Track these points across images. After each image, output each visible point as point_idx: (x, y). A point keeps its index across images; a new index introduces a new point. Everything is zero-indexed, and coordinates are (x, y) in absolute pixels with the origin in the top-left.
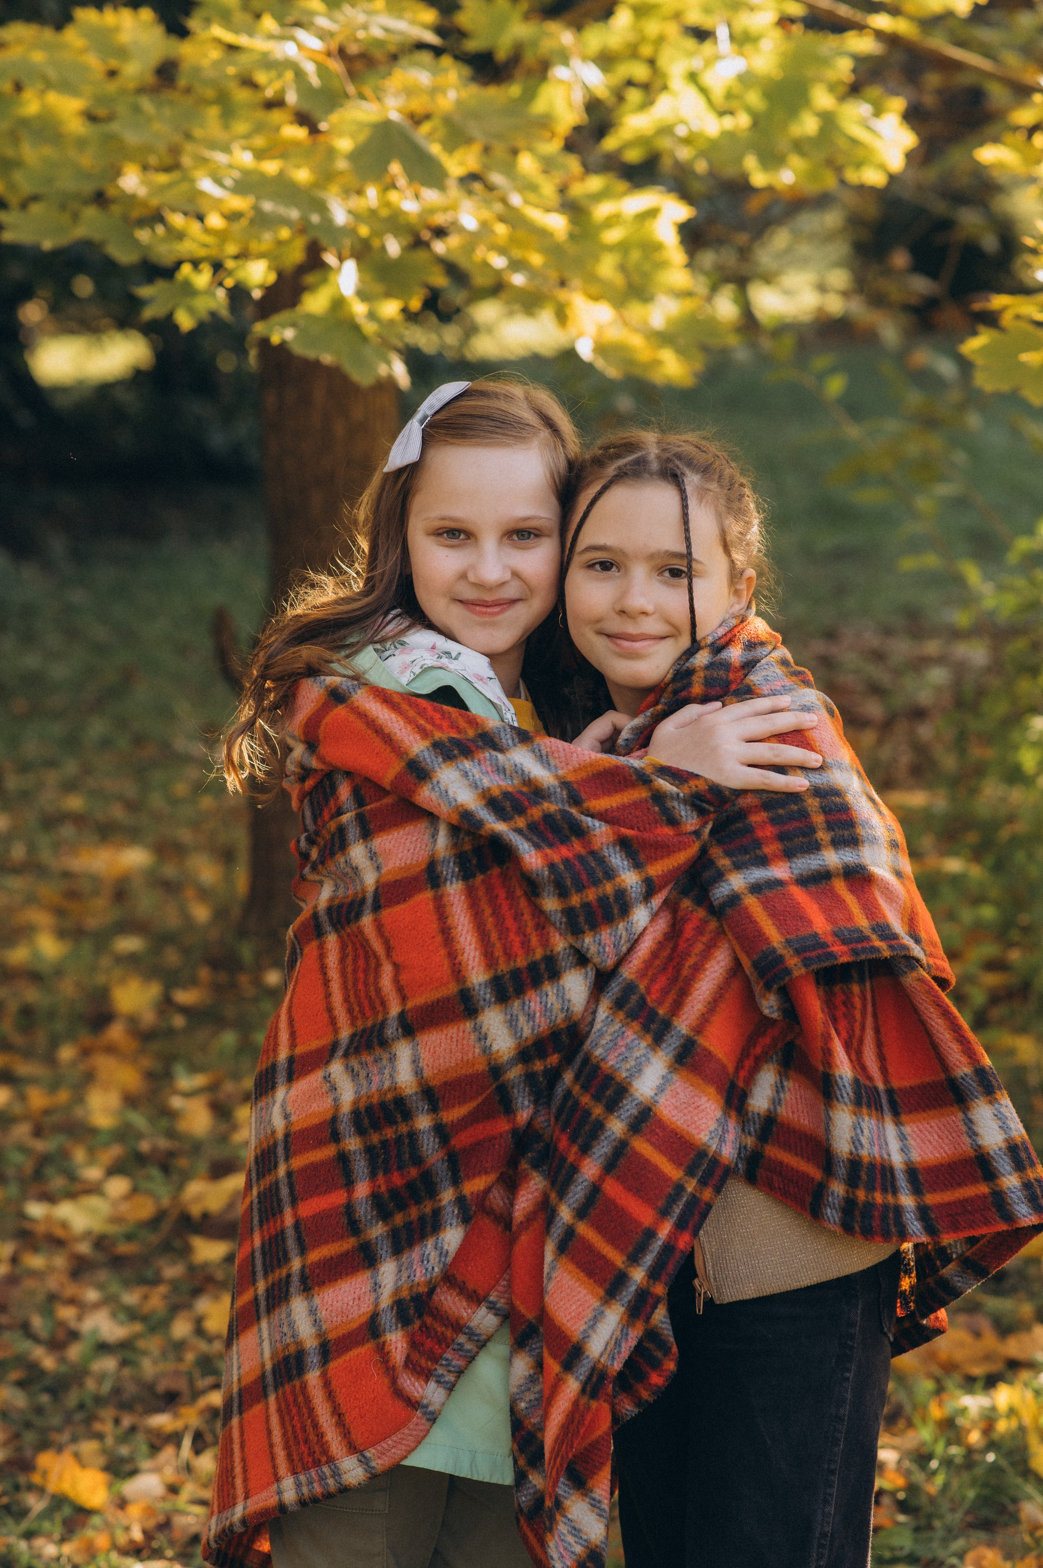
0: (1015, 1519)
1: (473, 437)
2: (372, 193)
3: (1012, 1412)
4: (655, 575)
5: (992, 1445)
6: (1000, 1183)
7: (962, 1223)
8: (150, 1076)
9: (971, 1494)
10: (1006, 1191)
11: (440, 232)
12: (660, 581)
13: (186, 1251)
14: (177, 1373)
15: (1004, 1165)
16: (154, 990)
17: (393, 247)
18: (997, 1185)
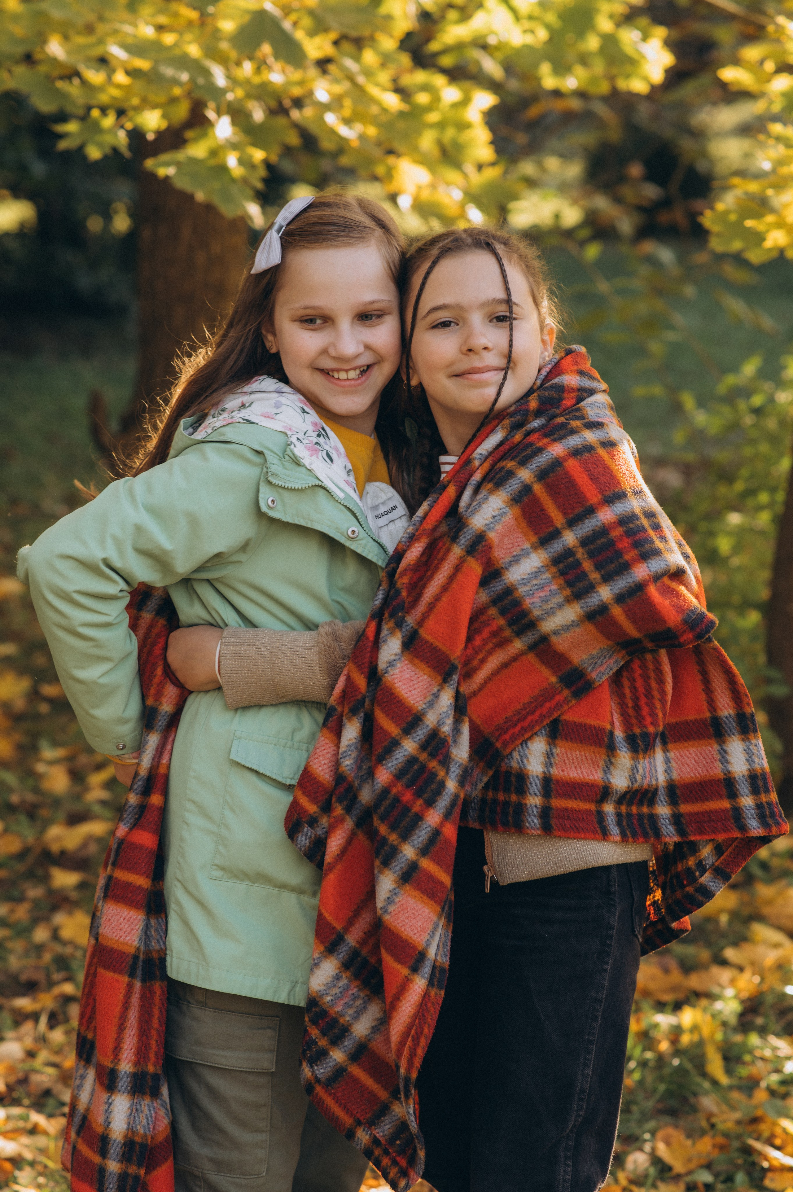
0: (694, 1109)
1: (324, 241)
2: (248, 67)
3: (695, 1028)
4: (487, 321)
5: (677, 1052)
6: (739, 801)
7: (707, 829)
8: (20, 748)
9: (662, 1087)
10: (743, 808)
11: (298, 103)
12: (492, 326)
13: (46, 879)
14: (37, 968)
15: (744, 788)
16: (24, 684)
17: (258, 115)
18: (737, 803)
